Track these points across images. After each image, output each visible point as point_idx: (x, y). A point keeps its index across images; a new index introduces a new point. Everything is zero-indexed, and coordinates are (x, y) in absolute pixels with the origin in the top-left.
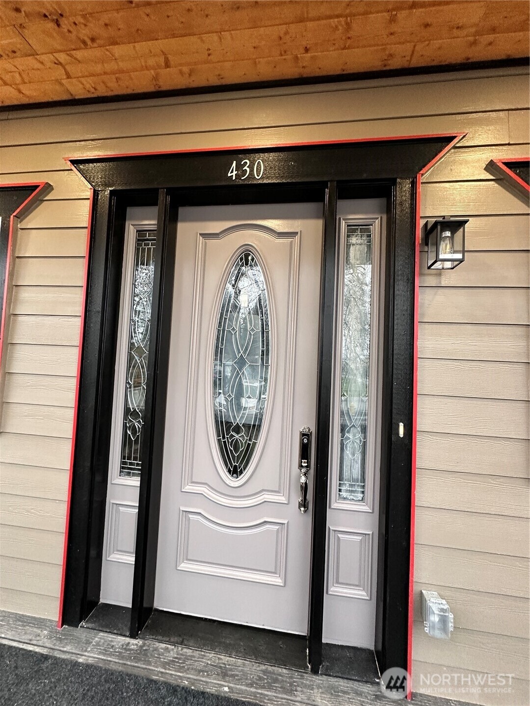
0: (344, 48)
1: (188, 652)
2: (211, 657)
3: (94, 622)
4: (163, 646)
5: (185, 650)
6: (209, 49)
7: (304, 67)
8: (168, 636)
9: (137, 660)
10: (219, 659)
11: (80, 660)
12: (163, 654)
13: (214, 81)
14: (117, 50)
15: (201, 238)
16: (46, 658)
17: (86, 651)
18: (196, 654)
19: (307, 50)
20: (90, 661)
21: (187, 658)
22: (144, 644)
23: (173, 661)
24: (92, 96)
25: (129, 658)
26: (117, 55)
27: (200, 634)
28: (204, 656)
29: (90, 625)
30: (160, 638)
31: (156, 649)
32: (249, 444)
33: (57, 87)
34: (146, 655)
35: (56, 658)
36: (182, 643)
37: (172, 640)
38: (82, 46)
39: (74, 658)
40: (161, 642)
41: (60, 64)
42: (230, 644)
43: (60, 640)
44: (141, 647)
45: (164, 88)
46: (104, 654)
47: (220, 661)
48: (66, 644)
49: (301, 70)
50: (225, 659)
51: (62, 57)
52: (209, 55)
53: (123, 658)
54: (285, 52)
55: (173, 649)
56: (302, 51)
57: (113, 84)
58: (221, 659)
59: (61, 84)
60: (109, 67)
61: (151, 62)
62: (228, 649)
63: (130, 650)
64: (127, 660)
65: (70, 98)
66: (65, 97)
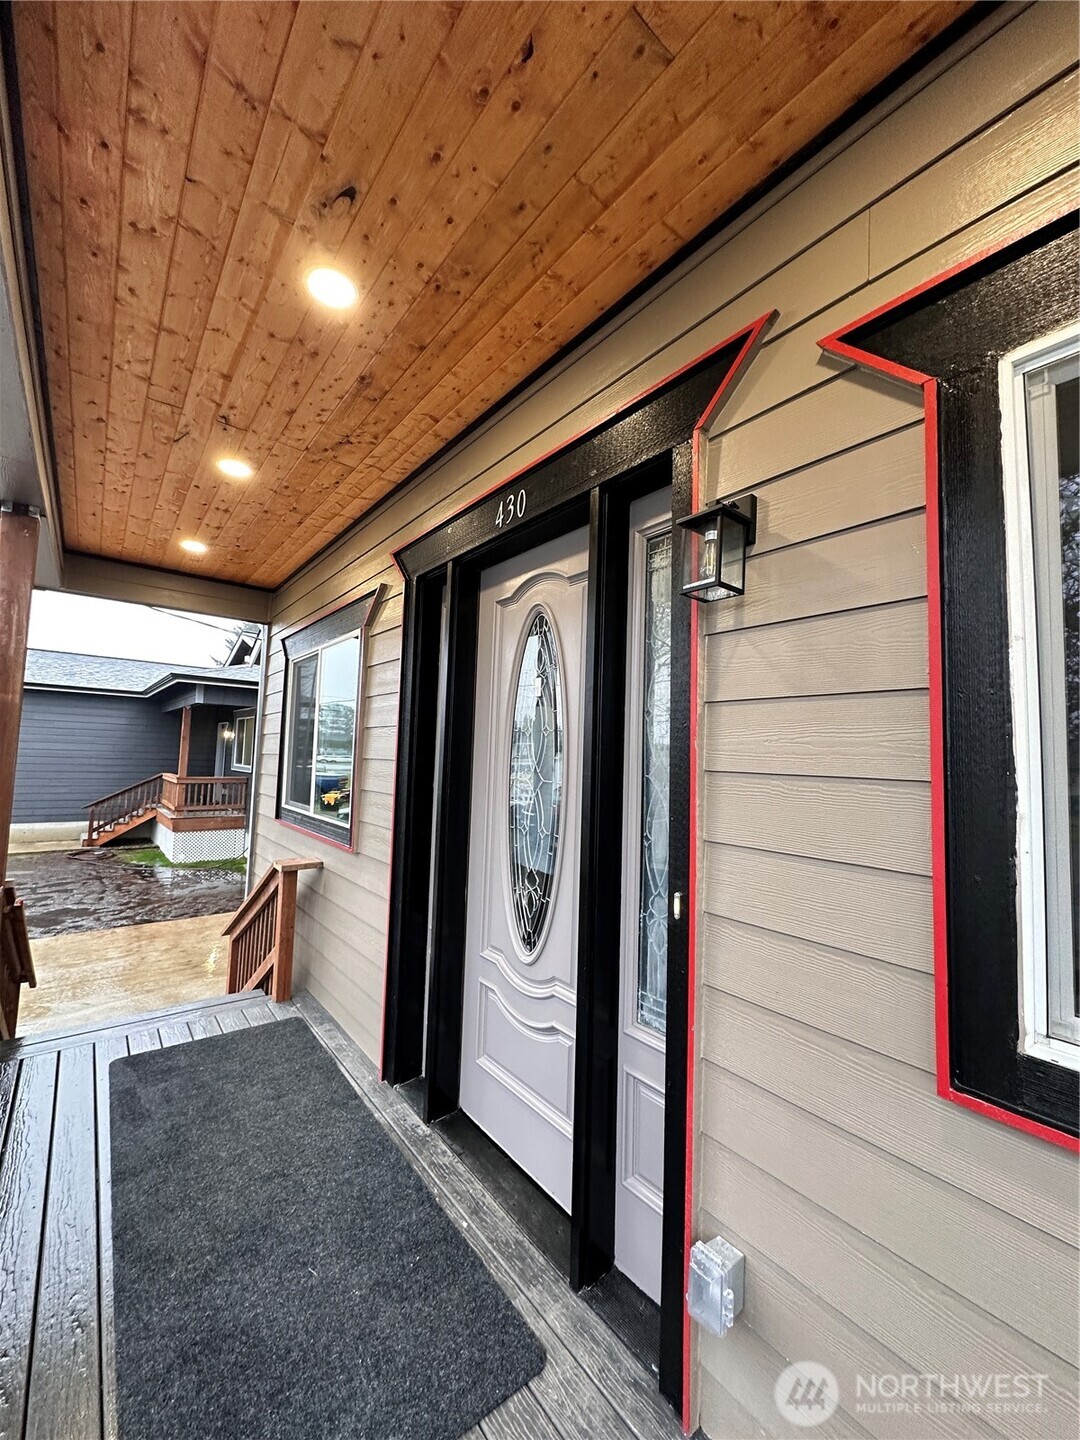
0: (576, 294)
1: (461, 1168)
2: (477, 1188)
3: (407, 1090)
4: (444, 1147)
5: (459, 1165)
6: (454, 389)
7: (553, 339)
8: (453, 1141)
9: (414, 1144)
10: (483, 1195)
11: (376, 1115)
12: (437, 1154)
13: (484, 407)
14: (395, 433)
15: (499, 606)
16: (356, 1097)
17: (385, 1111)
18: (468, 1175)
19: (539, 325)
20: (382, 1121)
21: (456, 1173)
22: (430, 1135)
23: (441, 1167)
24: (407, 475)
25: (409, 1138)
26: (398, 438)
27: (483, 1160)
28: (472, 1182)
29: (401, 1091)
30: (445, 1137)
31: (435, 1146)
32: (543, 903)
33: (382, 482)
34: (424, 1145)
35: (362, 1102)
36: (459, 1155)
37: (454, 1146)
38: (373, 446)
39: (373, 1109)
40: (444, 1142)
41: (371, 466)
42: (503, 1189)
43: (375, 1090)
44: (426, 1136)
45: (451, 438)
46: (395, 1122)
47: (483, 1199)
48: (377, 1097)
49: (554, 343)
50: (489, 1199)
51: (368, 461)
52: (458, 392)
53: (405, 1134)
54: (520, 342)
55: (449, 1156)
56: (535, 329)
57: (413, 459)
58: (485, 1197)
59: (383, 479)
60: (400, 448)
61: (423, 426)
62: (497, 1191)
63: (415, 1132)
64: (407, 1138)
65: (395, 485)
66: (391, 487)
